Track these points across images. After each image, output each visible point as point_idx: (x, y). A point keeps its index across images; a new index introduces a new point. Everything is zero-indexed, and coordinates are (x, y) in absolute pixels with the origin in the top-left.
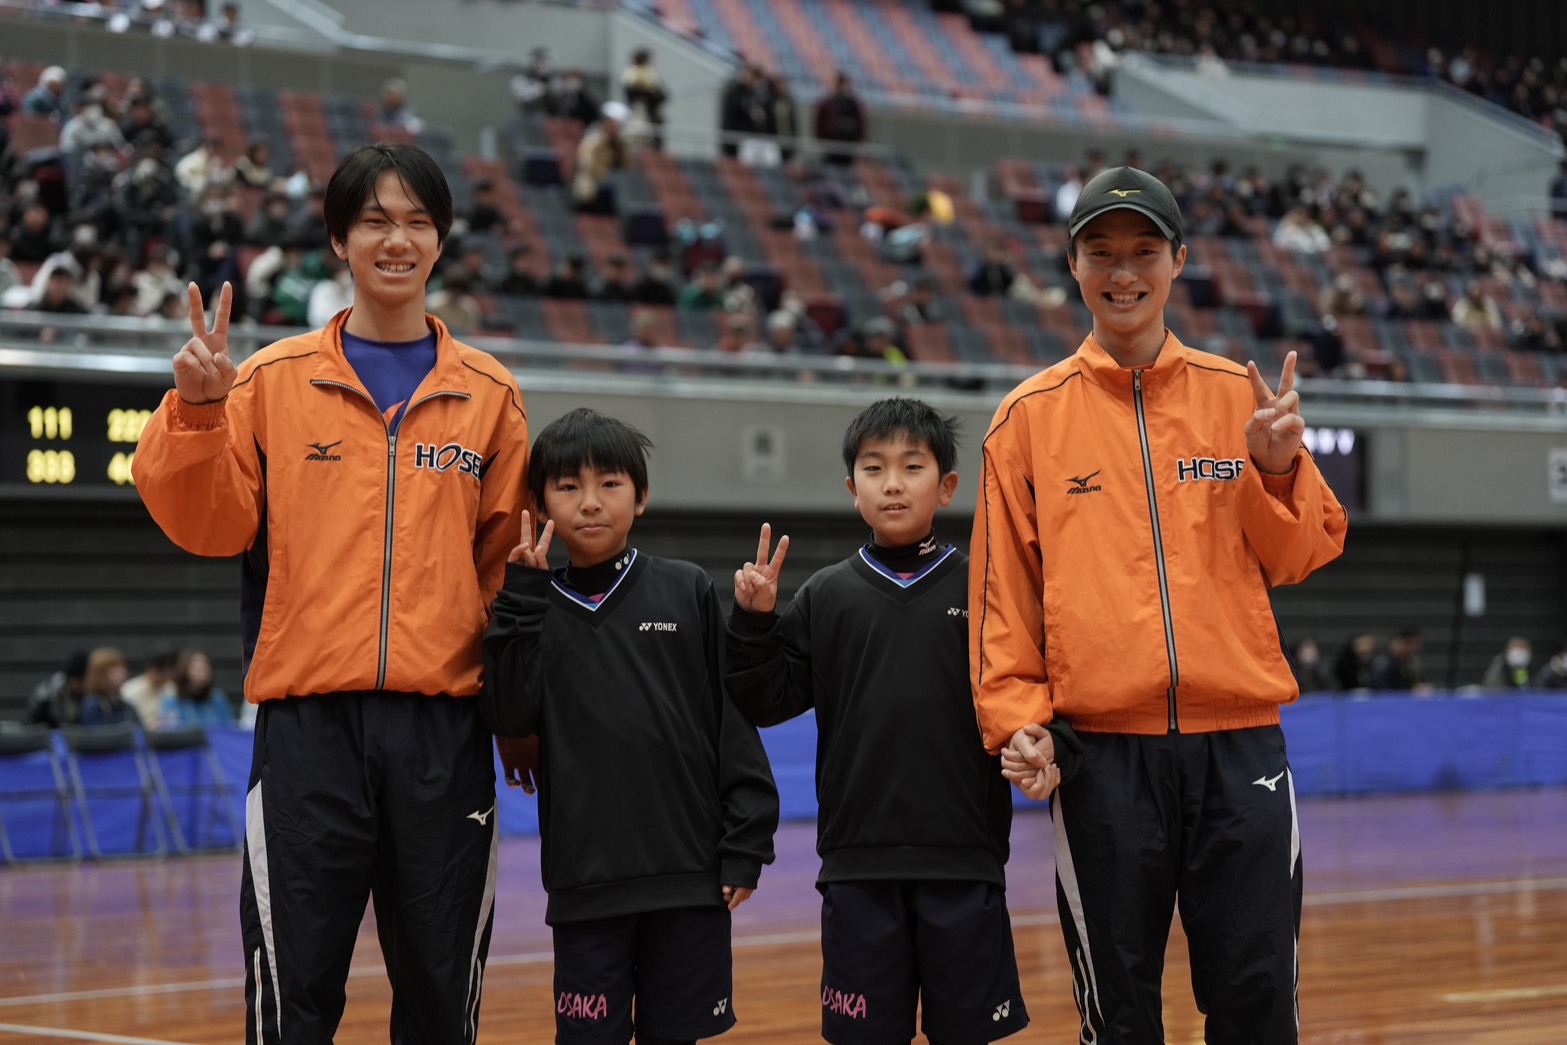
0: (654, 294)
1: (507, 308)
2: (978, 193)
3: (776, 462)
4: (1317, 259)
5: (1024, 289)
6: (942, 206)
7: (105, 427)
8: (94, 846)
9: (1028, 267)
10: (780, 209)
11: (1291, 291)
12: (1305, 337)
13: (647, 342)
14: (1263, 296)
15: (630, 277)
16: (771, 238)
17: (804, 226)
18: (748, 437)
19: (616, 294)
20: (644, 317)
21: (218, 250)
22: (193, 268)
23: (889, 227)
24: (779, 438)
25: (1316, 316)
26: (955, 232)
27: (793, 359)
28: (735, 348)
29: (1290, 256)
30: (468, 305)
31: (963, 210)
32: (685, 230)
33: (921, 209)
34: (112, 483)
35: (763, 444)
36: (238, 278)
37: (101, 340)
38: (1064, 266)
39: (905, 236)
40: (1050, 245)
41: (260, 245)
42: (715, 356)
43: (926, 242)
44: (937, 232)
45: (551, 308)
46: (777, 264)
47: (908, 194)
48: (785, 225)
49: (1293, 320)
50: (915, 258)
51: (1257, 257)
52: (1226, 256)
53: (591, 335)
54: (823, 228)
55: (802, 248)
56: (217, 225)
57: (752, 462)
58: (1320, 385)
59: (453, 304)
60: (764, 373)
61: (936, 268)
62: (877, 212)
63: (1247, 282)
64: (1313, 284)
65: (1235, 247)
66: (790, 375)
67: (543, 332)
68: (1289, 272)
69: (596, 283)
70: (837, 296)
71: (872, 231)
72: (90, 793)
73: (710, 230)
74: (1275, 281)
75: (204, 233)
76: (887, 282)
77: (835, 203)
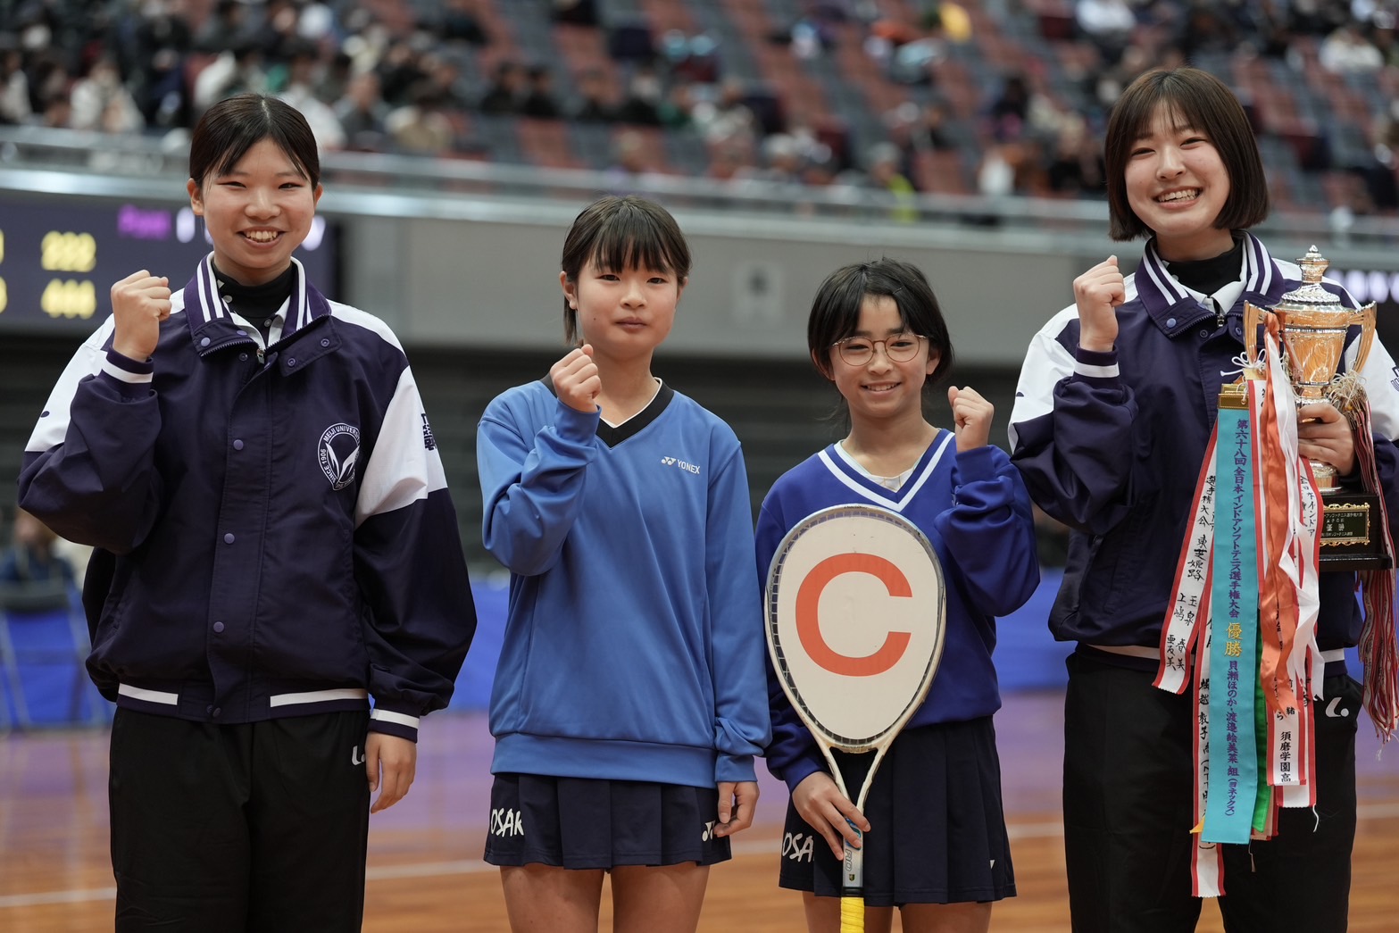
0: (641, 115)
1: (482, 129)
2: (996, 6)
3: (772, 304)
4: (1369, 80)
5: (1045, 114)
6: (956, 21)
7: (38, 253)
8: (24, 715)
9: (1050, 90)
10: (779, 22)
11: (1340, 120)
12: (1356, 170)
13: (632, 168)
14: (1309, 123)
15: (611, 95)
16: (769, 56)
17: (806, 41)
18: (741, 276)
19: (595, 114)
20: (631, 141)
21: (165, 59)
22: (138, 77)
23: (898, 42)
24: (776, 277)
25: (1367, 145)
26: (970, 50)
27: (793, 191)
28: (725, 175)
29: (1338, 80)
30: (439, 125)
31: (980, 25)
32: (674, 44)
33: (932, 24)
34: (47, 315)
35: (758, 284)
36: (186, 89)
37: (35, 156)
38: (1090, 87)
39: (917, 54)
40: (1075, 62)
41: (210, 52)
42: (705, 186)
43: (939, 62)
44: (952, 50)
45: (530, 130)
46: (777, 82)
47: (920, 8)
48: (782, 40)
49: (1342, 151)
50: (925, 79)
51: (1301, 80)
52: (1269, 79)
53: (571, 158)
54: (826, 44)
55: (802, 66)
56: (162, 31)
57: (745, 302)
58: (1375, 225)
59: (421, 123)
60: (760, 206)
61: (950, 90)
62: (887, 25)
63: (1292, 108)
64: (1365, 110)
65: (1277, 70)
66: (787, 208)
67: (518, 154)
68: (1339, 98)
69: (572, 104)
70: (841, 119)
71: (878, 48)
72: (20, 657)
73: (703, 45)
74: (1323, 107)
75: (150, 39)
76: (895, 104)
77: (837, 16)
